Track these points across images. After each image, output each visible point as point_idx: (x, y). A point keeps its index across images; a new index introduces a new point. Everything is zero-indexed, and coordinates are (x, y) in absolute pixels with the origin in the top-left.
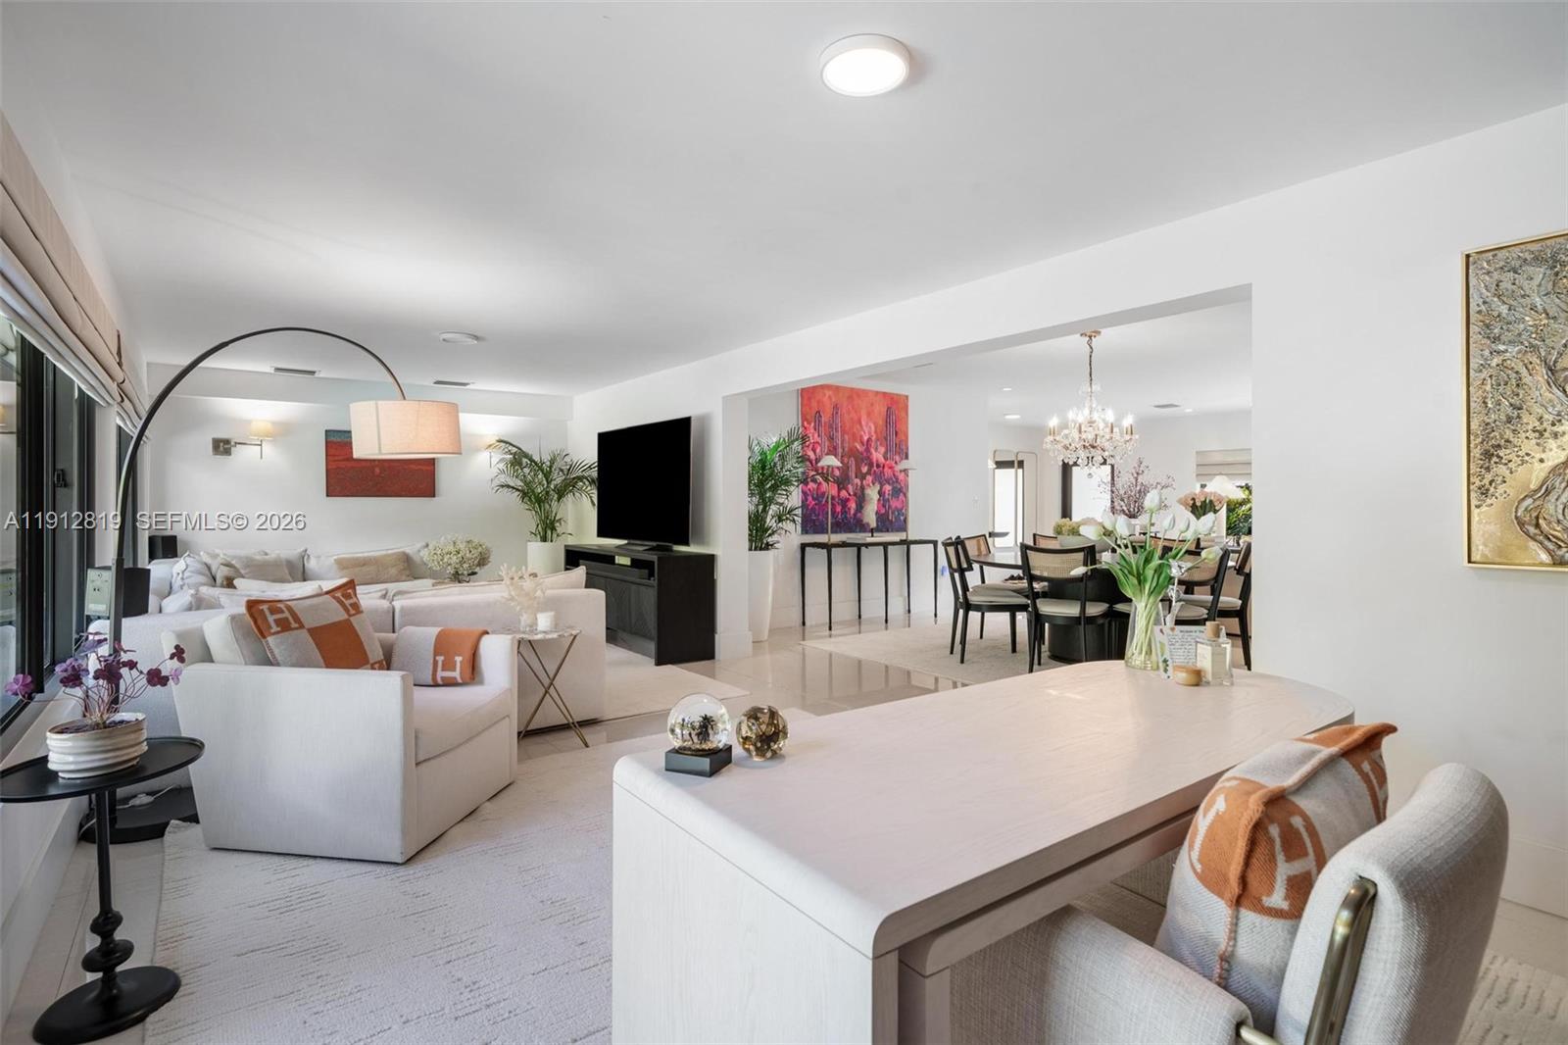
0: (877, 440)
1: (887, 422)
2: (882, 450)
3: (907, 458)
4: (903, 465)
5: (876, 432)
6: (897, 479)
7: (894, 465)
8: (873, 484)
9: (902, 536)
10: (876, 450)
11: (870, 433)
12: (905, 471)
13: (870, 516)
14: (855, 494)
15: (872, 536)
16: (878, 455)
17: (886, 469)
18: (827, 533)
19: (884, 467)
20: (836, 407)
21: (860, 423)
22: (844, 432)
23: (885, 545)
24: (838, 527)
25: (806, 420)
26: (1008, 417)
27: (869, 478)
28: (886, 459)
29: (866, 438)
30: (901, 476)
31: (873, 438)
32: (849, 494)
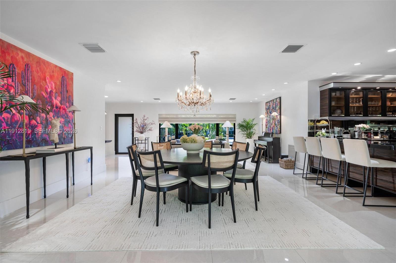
0: (56, 93)
1: (62, 84)
2: (59, 99)
3: (72, 105)
4: (72, 109)
5: (55, 88)
6: (68, 115)
7: (66, 108)
8: (54, 117)
9: (70, 147)
10: (56, 98)
11: (52, 88)
12: (74, 112)
13: (56, 138)
14: (41, 123)
15: (56, 148)
16: (57, 101)
17: (61, 110)
18: (21, 147)
19: (60, 108)
20: (27, 65)
21: (45, 80)
22: (33, 83)
23: (66, 153)
24: (30, 143)
27: (51, 114)
28: (61, 104)
29: (49, 90)
30: (70, 114)
31: (54, 91)
32: (38, 123)
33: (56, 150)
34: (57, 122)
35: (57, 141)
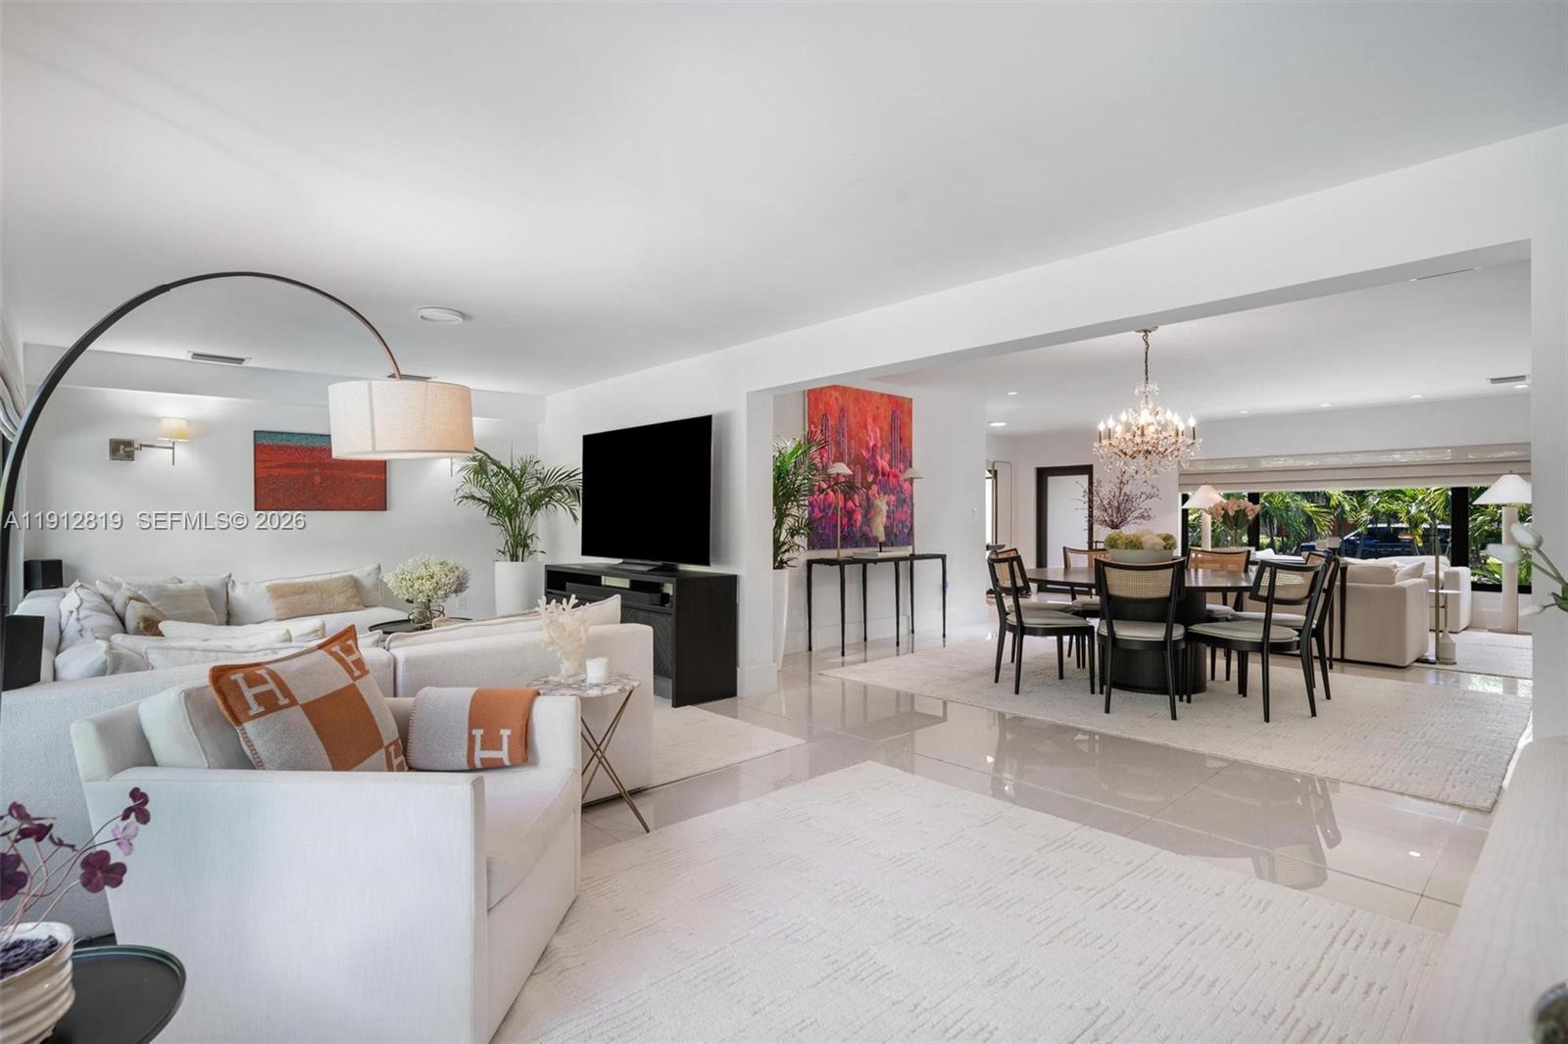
0: (883, 446)
1: (892, 428)
2: (887, 457)
3: (911, 466)
4: (908, 474)
5: (881, 438)
6: (901, 488)
7: (899, 474)
8: (879, 494)
9: (906, 551)
10: (882, 458)
11: (875, 438)
12: (911, 481)
13: (879, 531)
14: (861, 506)
15: (881, 551)
16: (883, 463)
17: (891, 478)
18: (835, 547)
19: (888, 476)
20: (842, 410)
21: (866, 427)
22: (850, 438)
23: (896, 561)
24: (848, 540)
25: (813, 423)
26: (992, 425)
27: (875, 488)
28: (891, 467)
29: (871, 444)
30: (906, 485)
31: (879, 444)
32: (856, 506)
33: (881, 555)
34: (882, 504)
35: (882, 538)
